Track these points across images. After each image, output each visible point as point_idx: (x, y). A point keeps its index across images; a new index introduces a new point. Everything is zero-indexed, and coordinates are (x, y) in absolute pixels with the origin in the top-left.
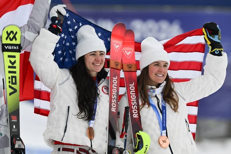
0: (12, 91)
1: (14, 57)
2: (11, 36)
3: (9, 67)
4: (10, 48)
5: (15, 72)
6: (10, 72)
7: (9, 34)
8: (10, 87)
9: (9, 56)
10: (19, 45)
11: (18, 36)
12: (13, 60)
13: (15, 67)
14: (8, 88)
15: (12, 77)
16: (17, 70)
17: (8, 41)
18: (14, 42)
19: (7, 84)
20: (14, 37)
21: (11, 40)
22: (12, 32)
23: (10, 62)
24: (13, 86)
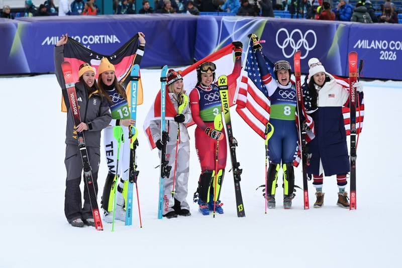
0: (226, 111)
1: (225, 92)
2: (223, 81)
3: (224, 98)
4: (222, 88)
5: (226, 101)
6: (224, 101)
7: (221, 80)
8: (225, 109)
9: (223, 93)
10: (227, 86)
11: (226, 81)
12: (224, 94)
13: (226, 98)
14: (224, 110)
15: (226, 104)
16: (227, 100)
17: (221, 84)
18: (224, 84)
19: (224, 108)
20: (224, 82)
21: (223, 83)
22: (223, 79)
23: (224, 95)
24: (226, 109)
